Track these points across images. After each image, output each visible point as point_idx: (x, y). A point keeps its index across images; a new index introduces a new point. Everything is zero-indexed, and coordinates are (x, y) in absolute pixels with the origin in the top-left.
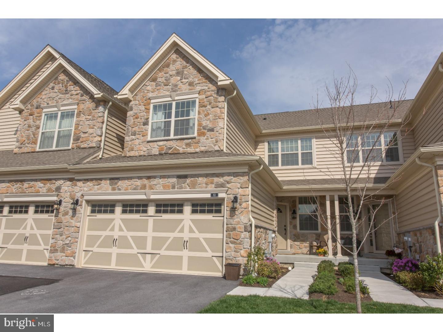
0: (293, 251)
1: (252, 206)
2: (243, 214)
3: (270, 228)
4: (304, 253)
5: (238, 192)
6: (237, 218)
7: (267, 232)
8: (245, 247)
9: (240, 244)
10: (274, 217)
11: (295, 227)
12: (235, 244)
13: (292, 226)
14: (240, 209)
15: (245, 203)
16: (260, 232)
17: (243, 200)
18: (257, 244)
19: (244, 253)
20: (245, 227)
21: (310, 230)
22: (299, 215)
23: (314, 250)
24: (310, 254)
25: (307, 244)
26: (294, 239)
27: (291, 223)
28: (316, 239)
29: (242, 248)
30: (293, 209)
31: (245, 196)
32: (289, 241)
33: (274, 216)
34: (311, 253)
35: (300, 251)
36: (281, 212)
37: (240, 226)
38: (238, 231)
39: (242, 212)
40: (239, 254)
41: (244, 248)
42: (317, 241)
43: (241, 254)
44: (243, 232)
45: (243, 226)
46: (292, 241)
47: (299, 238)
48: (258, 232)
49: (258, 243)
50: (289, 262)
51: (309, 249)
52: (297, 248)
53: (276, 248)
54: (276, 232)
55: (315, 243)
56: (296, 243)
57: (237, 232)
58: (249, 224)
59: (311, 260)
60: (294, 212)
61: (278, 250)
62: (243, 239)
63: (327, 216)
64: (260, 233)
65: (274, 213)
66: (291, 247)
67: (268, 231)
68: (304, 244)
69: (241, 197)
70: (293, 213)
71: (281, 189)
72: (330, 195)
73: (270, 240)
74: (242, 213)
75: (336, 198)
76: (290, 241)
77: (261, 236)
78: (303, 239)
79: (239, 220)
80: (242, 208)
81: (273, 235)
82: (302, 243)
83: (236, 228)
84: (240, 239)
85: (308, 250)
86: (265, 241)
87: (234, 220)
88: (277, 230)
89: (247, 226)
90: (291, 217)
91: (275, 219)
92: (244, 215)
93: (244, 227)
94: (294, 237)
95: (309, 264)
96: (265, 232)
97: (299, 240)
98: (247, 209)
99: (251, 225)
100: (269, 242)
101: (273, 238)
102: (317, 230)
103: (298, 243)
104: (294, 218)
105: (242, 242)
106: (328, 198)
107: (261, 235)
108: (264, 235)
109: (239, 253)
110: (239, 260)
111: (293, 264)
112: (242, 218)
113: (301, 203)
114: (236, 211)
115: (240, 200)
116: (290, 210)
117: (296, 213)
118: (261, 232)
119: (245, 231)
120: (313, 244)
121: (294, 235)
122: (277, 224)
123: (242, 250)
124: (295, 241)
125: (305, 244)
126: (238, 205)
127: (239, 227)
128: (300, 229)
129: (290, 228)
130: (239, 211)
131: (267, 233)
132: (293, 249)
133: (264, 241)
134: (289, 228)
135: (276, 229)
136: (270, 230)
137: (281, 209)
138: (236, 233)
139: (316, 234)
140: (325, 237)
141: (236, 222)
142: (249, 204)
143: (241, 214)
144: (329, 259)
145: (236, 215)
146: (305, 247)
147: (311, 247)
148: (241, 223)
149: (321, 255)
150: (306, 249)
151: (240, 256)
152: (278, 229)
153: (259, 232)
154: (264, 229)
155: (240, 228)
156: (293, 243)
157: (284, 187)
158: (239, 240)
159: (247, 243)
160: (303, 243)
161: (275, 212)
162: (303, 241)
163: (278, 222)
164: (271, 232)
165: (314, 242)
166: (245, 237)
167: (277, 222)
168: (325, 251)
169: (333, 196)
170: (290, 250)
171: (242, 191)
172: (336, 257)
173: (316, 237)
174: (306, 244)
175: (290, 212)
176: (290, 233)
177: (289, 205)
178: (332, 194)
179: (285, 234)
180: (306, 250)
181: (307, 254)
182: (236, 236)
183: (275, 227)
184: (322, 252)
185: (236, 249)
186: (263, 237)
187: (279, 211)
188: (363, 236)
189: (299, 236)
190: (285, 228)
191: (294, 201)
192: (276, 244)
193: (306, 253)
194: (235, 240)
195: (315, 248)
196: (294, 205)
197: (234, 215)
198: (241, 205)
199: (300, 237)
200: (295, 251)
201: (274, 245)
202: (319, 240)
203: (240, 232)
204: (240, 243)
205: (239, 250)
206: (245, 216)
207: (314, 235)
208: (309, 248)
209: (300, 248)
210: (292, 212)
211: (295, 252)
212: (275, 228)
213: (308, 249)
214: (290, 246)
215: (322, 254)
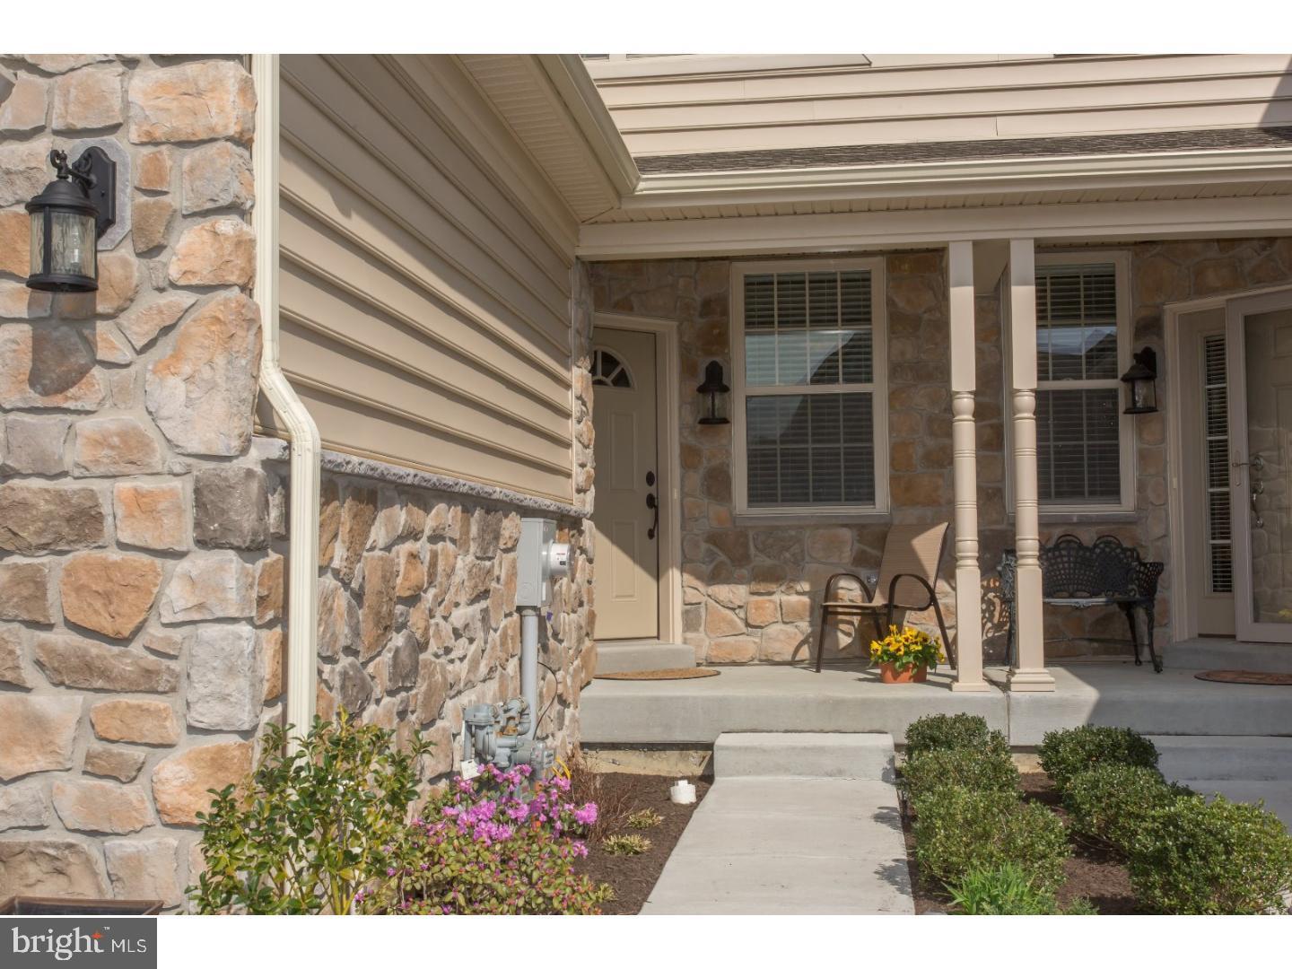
0: (704, 644)
1: (288, 263)
2: (177, 355)
3: (529, 500)
4: (777, 659)
5: (117, 104)
6: (119, 396)
7: (506, 533)
8: (207, 714)
9: (147, 681)
10: (567, 415)
11: (717, 483)
12: (99, 684)
13: (696, 478)
14: (150, 300)
15: (207, 223)
16: (427, 532)
17: (179, 198)
18: (387, 656)
19: (186, 787)
20: (206, 500)
21: (819, 499)
22: (749, 398)
23: (840, 635)
24: (819, 663)
25: (796, 598)
26: (711, 567)
27: (690, 456)
28: (861, 559)
29: (174, 729)
30: (703, 364)
31: (197, 153)
32: (675, 577)
33: (574, 407)
34: (823, 658)
35: (749, 644)
36: (622, 380)
37: (146, 484)
38: (123, 546)
39: (166, 330)
40: (133, 792)
41: (191, 729)
42: (863, 573)
43: (165, 798)
44: (181, 555)
45: (183, 489)
46: (699, 577)
47: (742, 559)
48: (402, 539)
49: (398, 640)
50: (679, 736)
51: (809, 630)
52: (731, 623)
53: (580, 641)
54: (587, 525)
55: (849, 591)
56: (723, 591)
57: (115, 555)
58: (254, 459)
59: (833, 718)
60: (715, 382)
61: (602, 649)
62: (177, 634)
63: (950, 396)
64: (423, 547)
65: (568, 386)
66: (690, 622)
67: (510, 525)
68: (776, 598)
69: (155, 159)
70: (702, 390)
71: (619, 195)
72: (976, 244)
73: (532, 591)
74: (173, 335)
75: (1023, 261)
76: (686, 576)
77: (432, 575)
78: (769, 562)
79: (134, 417)
80: (173, 285)
81: (557, 553)
82: (762, 587)
83: (106, 509)
84: (155, 631)
85: (801, 638)
86: (483, 604)
87: (85, 425)
88: (589, 508)
89: (226, 489)
90: (690, 419)
91: (577, 429)
92: (187, 369)
93: (190, 496)
94: (711, 554)
95: (821, 750)
96: (482, 531)
97: (744, 572)
98: (222, 295)
99: (279, 473)
100: (520, 609)
101: (552, 577)
102: (870, 498)
103: (736, 593)
104: (714, 421)
105: (173, 664)
106: (961, 263)
107: (433, 564)
108: (463, 563)
109: (143, 779)
110: (135, 863)
111: (709, 747)
112: (171, 392)
113: (758, 320)
114: (101, 326)
115: (143, 199)
116: (688, 369)
117: (725, 389)
118: (435, 538)
119: (202, 543)
120: (836, 598)
121: (714, 539)
122: (590, 468)
123: (175, 754)
124: (713, 578)
125: (785, 598)
126: (126, 252)
127: (138, 493)
128: (755, 497)
129: (683, 495)
130: (138, 325)
131: (497, 537)
132: (699, 636)
133: (460, 616)
134: (676, 494)
135: (585, 504)
136: (527, 512)
137: (625, 363)
138: (107, 566)
139: (860, 527)
140: (927, 546)
141: (101, 442)
142: (246, 245)
143: (165, 348)
144: (965, 701)
145: (96, 371)
146: (787, 617)
147: (826, 615)
148: (160, 456)
149: (896, 676)
150: (789, 628)
151: (151, 816)
152: (598, 500)
153: (412, 534)
154: (467, 511)
155: (143, 505)
156: (699, 592)
157: (642, 185)
158: (136, 648)
159: (231, 671)
160: (773, 587)
161: (578, 375)
162: (772, 577)
163: (604, 449)
164: (536, 527)
165: (843, 583)
166: (200, 606)
167: (590, 451)
168: (926, 647)
169: (1003, 247)
170: (685, 641)
171: (163, 87)
172: (1005, 687)
173: (857, 545)
174: (794, 598)
175: (682, 380)
176: (683, 528)
177: (681, 334)
178: (990, 231)
179: (651, 534)
180: (789, 635)
181: (792, 663)
182: (107, 597)
183: (579, 491)
184: (906, 654)
185: (98, 746)
186: (461, 574)
187: (608, 371)
188: (1167, 529)
189: (746, 546)
190: (652, 490)
191: (714, 307)
192: (584, 611)
193: (788, 657)
194: (95, 648)
195: (851, 623)
196: (716, 331)
197: (83, 372)
198: (159, 249)
199: (752, 550)
200: (718, 645)
201: (568, 621)
202: (876, 564)
203: (145, 559)
204: (149, 673)
205: (139, 753)
206: (206, 373)
207: (847, 534)
208: (812, 624)
209: (748, 625)
210: (702, 379)
211: (716, 655)
212: (575, 496)
213: (805, 626)
214: (685, 613)
215: (905, 667)
